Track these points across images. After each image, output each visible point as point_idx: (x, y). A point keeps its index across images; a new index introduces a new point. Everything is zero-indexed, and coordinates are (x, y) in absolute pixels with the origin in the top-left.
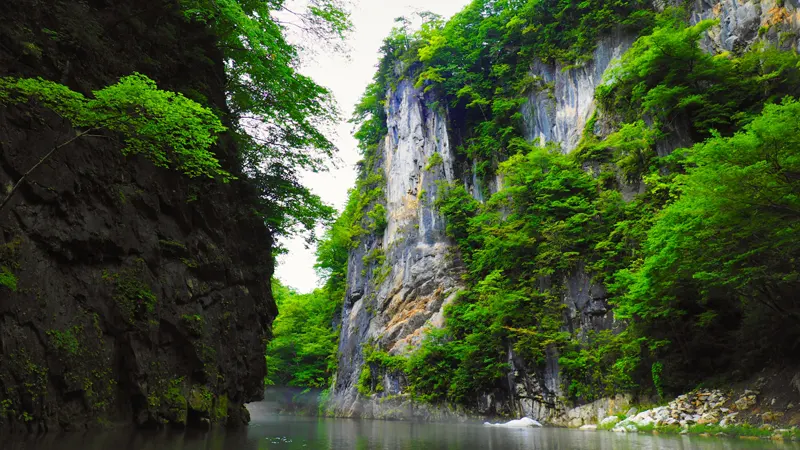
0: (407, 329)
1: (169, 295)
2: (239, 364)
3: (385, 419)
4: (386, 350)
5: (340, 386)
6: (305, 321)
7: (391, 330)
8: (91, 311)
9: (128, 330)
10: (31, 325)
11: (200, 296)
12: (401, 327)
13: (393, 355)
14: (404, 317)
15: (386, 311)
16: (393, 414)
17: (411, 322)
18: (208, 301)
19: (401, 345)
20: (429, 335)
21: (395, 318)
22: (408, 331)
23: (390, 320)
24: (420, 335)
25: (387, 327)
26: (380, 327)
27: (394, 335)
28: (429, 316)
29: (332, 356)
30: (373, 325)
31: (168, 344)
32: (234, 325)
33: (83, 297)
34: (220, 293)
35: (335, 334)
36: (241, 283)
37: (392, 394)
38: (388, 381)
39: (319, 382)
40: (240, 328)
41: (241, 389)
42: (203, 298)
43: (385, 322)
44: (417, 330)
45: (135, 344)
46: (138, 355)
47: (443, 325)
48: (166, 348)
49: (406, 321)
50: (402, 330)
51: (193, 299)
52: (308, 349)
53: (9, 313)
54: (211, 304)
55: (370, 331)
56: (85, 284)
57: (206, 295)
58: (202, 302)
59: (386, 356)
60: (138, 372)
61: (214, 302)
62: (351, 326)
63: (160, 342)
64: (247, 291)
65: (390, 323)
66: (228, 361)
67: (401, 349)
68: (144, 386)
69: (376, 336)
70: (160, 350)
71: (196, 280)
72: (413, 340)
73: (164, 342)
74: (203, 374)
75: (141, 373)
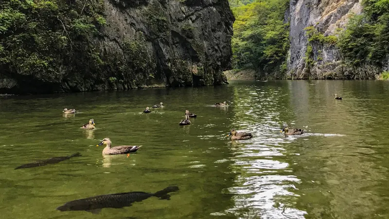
0: (336, 16)
1: (174, 18)
2: (216, 51)
3: (325, 78)
4: (322, 32)
5: (293, 59)
6: (266, 16)
7: (325, 18)
8: (138, 30)
9: (157, 38)
10: (115, 40)
11: (189, 16)
12: (331, 16)
13: (327, 35)
14: (333, 8)
15: (320, 5)
16: (330, 75)
17: (339, 12)
18: (194, 18)
19: (332, 29)
20: (351, 19)
21: (327, 9)
22: (336, 18)
23: (323, 11)
24: (345, 21)
25: (322, 17)
26: (317, 17)
27: (327, 21)
28: (351, 6)
29: (286, 39)
30: (312, 16)
31: (177, 43)
32: (210, 29)
33: (134, 24)
34: (199, 13)
35: (287, 24)
36: (210, 5)
37: (328, 61)
38: (325, 53)
39: (279, 57)
40: (214, 31)
41: (219, 64)
42: (192, 17)
43: (320, 13)
44: (342, 17)
45: (161, 45)
46: (164, 50)
47: (362, 11)
48: (177, 45)
49: (335, 11)
50: (332, 18)
51: (187, 17)
52: (270, 35)
53: (106, 36)
54: (196, 19)
55: (310, 21)
56: (133, 18)
57: (192, 14)
58: (191, 19)
59: (322, 36)
60: (165, 58)
61: (197, 18)
62: (297, 18)
63: (173, 42)
64: (215, 9)
65: (324, 13)
66: (209, 49)
67: (332, 31)
68: (169, 65)
69: (315, 23)
70: (174, 46)
71: (186, 7)
72: (341, 24)
73: (175, 42)
74: (197, 57)
75: (167, 59)
